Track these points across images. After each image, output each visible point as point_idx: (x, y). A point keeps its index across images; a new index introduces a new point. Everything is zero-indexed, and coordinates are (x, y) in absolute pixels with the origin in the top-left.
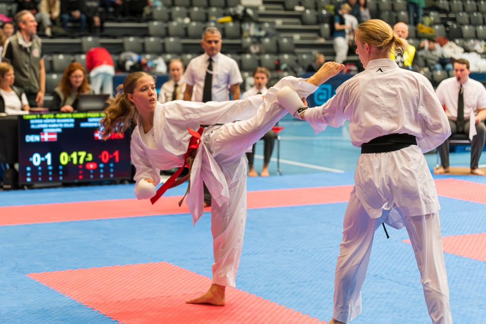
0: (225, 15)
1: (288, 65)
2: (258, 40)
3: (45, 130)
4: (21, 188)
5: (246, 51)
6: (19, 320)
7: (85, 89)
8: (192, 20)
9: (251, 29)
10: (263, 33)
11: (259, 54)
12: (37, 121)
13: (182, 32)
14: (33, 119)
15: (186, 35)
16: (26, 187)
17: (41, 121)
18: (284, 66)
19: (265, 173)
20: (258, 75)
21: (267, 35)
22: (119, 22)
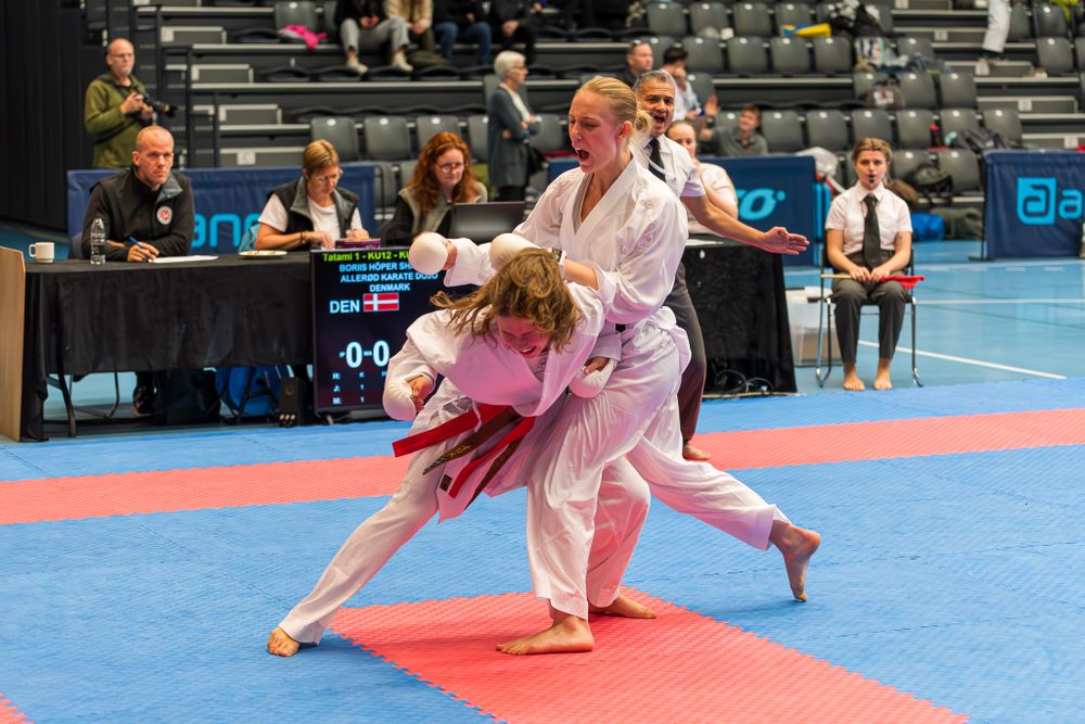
0: (815, 20)
1: (961, 133)
2: (892, 75)
3: (373, 288)
4: (322, 421)
5: (862, 101)
6: (271, 714)
7: (470, 193)
8: (737, 34)
9: (877, 52)
10: (903, 61)
11: (892, 108)
12: (354, 267)
13: (717, 60)
14: (345, 262)
15: (726, 68)
16: (330, 419)
17: (363, 267)
18: (951, 136)
19: (883, 382)
20: (866, 155)
21: (910, 67)
22: (571, 39)
